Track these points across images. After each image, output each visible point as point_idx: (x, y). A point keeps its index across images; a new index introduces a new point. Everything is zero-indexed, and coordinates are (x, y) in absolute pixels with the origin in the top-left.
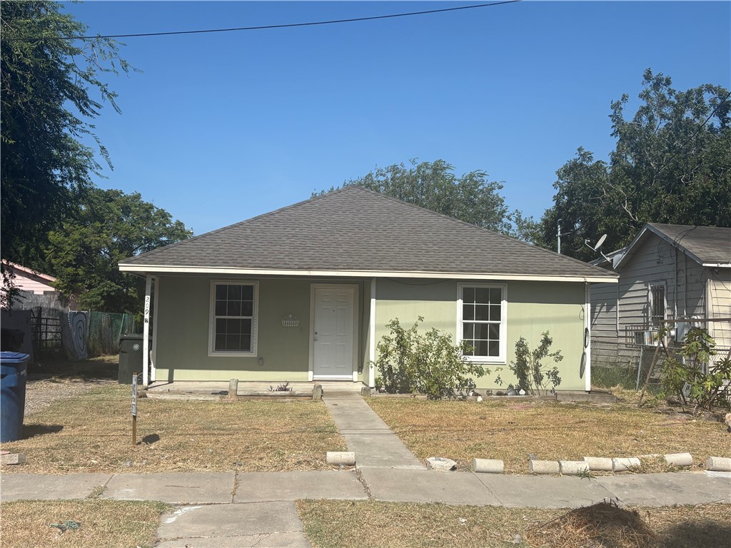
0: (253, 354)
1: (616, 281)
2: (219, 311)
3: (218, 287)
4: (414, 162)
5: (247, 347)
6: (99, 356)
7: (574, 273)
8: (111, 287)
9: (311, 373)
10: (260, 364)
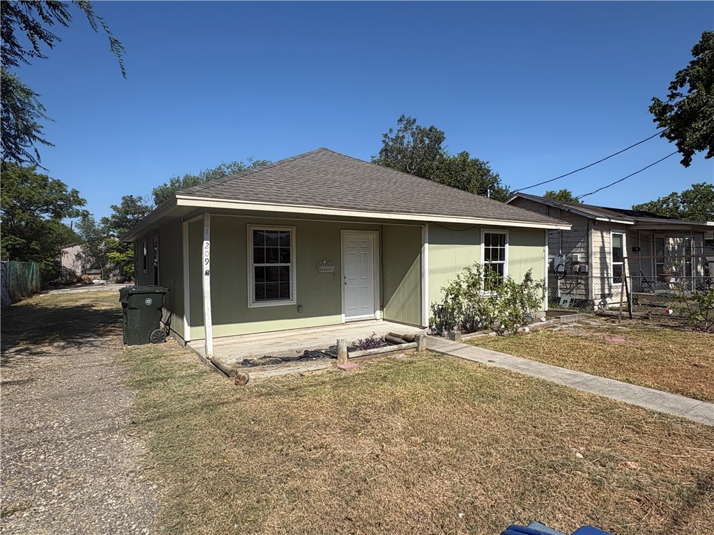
0: (293, 302)
1: (569, 229)
2: (257, 259)
3: (255, 232)
4: (250, 160)
5: (285, 294)
6: (20, 300)
7: (547, 222)
8: (16, 240)
9: (343, 315)
10: (299, 312)
